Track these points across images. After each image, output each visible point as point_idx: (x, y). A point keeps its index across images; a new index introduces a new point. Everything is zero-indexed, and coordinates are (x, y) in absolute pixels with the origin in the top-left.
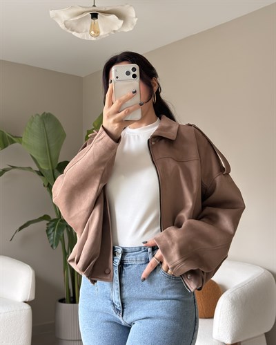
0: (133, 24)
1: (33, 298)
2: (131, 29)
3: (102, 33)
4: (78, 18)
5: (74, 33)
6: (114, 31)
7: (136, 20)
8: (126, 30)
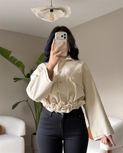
0: (69, 14)
8: (66, 17)
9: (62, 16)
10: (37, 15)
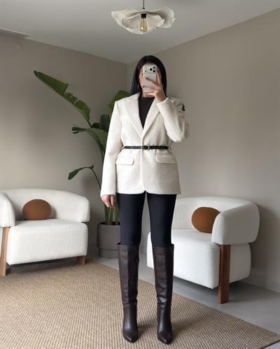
0: (171, 22)
1: (88, 220)
2: (170, 26)
3: (148, 29)
4: (132, 17)
5: (128, 29)
6: (157, 28)
7: (174, 19)
8: (166, 27)
9: (159, 25)
10: (119, 23)
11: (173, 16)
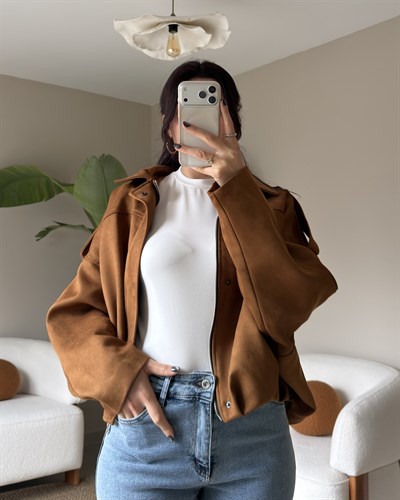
0: (224, 39)
2: (222, 46)
6: (199, 48)
7: (229, 33)
8: (215, 47)
9: (202, 45)
11: (227, 27)
